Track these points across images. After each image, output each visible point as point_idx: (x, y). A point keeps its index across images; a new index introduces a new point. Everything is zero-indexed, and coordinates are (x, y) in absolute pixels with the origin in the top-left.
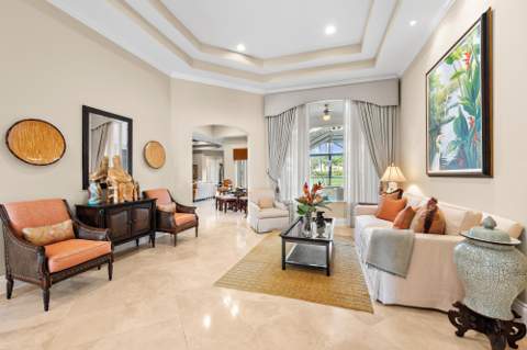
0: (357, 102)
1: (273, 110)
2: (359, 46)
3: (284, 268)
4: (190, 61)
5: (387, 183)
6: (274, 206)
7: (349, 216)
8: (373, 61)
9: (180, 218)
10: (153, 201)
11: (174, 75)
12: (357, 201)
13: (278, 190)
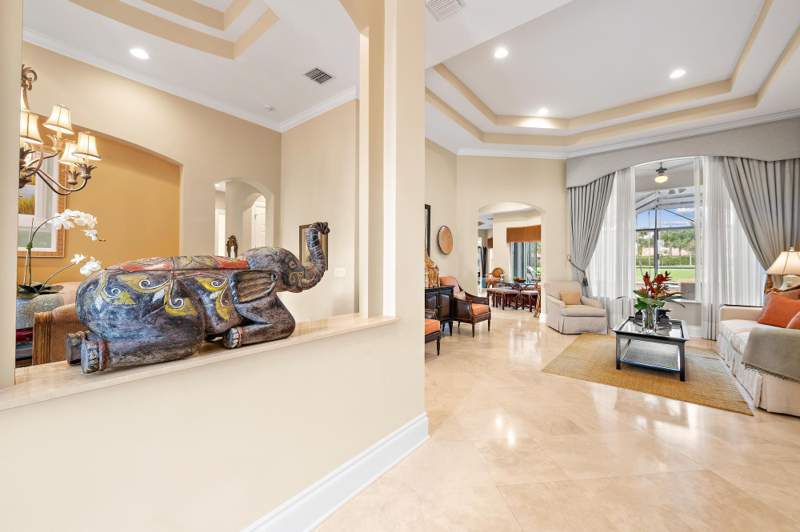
0: (721, 158)
1: (578, 178)
2: (727, 83)
3: (618, 367)
4: (481, 135)
5: (781, 277)
6: (582, 303)
7: (705, 324)
8: (754, 98)
9: (477, 308)
10: (451, 289)
11: (461, 152)
12: (721, 302)
13: (585, 283)
